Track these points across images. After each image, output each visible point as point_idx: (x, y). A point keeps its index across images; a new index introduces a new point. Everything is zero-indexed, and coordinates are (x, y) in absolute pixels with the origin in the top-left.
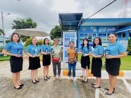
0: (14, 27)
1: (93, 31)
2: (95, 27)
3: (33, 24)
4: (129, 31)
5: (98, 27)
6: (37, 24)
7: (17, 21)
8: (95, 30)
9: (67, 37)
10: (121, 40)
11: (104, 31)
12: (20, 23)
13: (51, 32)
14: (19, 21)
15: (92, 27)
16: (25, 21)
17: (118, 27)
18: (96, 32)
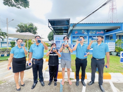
0: (17, 30)
1: (84, 34)
2: (85, 30)
3: (34, 28)
4: (116, 34)
5: (88, 31)
6: (37, 28)
7: (21, 25)
8: (86, 33)
9: (58, 40)
10: (109, 42)
11: (94, 34)
12: (23, 27)
13: (49, 35)
14: (22, 26)
15: (83, 31)
16: (28, 26)
17: (106, 31)
18: (86, 35)
